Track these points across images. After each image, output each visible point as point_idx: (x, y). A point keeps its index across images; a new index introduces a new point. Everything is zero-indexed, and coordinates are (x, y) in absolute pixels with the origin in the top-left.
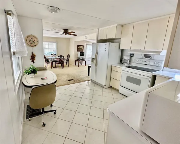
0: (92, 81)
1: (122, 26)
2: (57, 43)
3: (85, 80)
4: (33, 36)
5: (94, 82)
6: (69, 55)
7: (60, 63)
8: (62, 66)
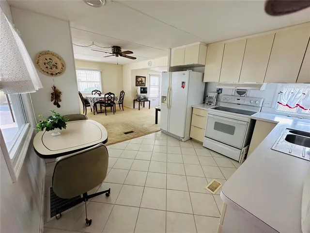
0: (162, 132)
1: (207, 45)
2: (101, 72)
3: (151, 131)
4: (53, 54)
5: (166, 134)
6: (123, 92)
7: (109, 105)
8: (112, 111)
